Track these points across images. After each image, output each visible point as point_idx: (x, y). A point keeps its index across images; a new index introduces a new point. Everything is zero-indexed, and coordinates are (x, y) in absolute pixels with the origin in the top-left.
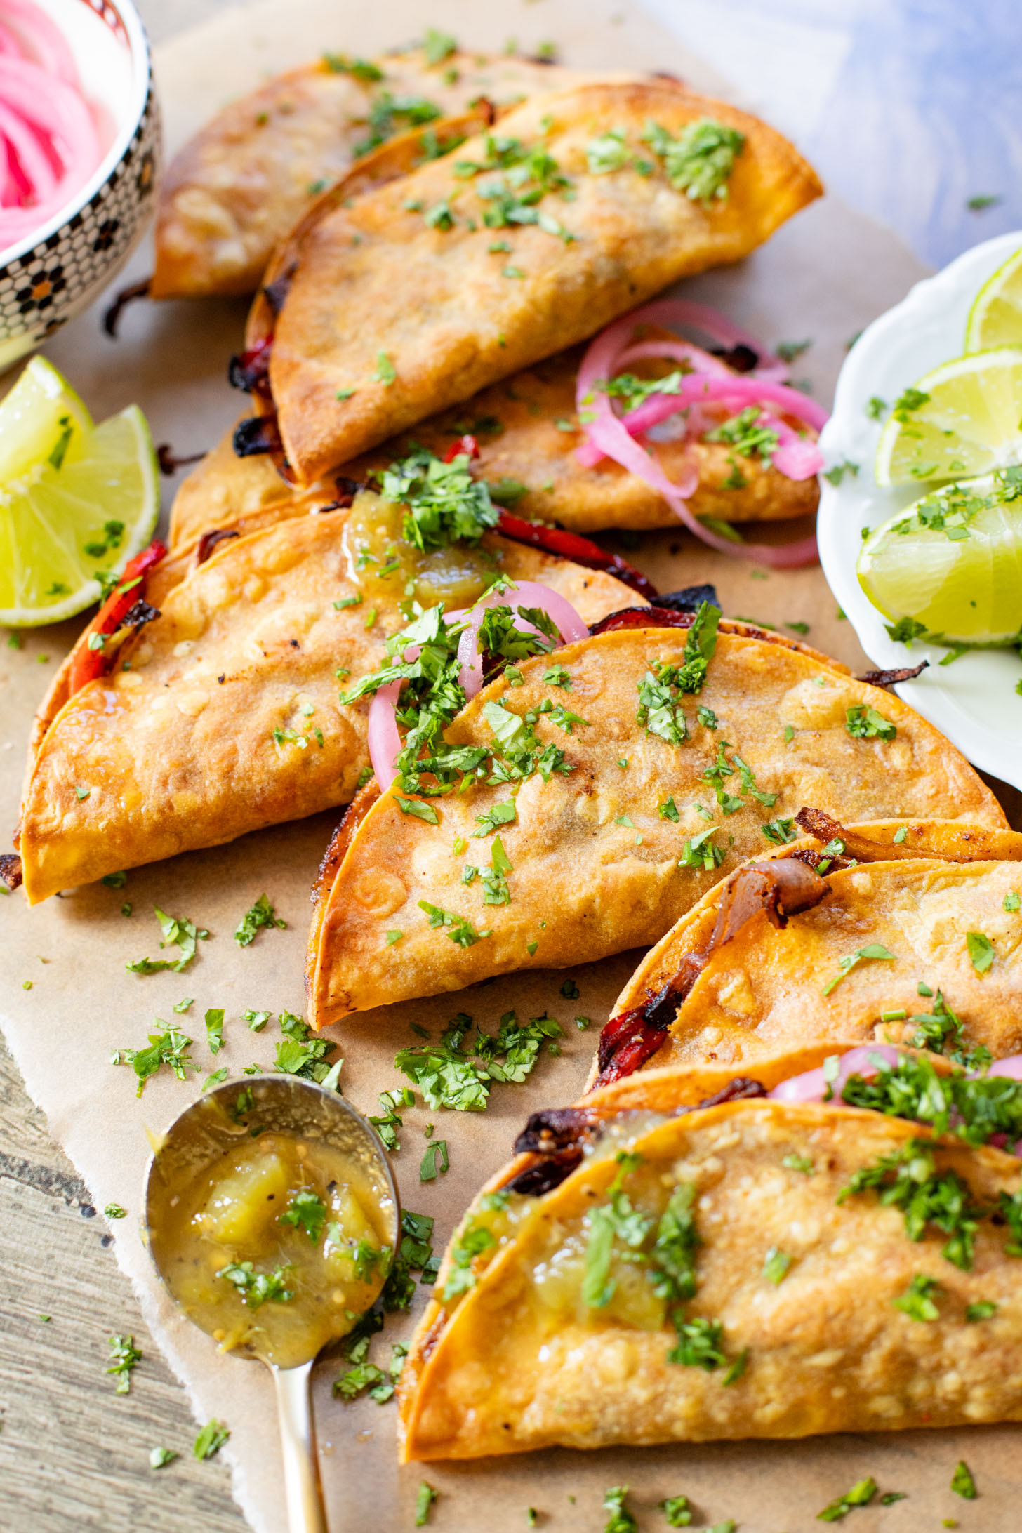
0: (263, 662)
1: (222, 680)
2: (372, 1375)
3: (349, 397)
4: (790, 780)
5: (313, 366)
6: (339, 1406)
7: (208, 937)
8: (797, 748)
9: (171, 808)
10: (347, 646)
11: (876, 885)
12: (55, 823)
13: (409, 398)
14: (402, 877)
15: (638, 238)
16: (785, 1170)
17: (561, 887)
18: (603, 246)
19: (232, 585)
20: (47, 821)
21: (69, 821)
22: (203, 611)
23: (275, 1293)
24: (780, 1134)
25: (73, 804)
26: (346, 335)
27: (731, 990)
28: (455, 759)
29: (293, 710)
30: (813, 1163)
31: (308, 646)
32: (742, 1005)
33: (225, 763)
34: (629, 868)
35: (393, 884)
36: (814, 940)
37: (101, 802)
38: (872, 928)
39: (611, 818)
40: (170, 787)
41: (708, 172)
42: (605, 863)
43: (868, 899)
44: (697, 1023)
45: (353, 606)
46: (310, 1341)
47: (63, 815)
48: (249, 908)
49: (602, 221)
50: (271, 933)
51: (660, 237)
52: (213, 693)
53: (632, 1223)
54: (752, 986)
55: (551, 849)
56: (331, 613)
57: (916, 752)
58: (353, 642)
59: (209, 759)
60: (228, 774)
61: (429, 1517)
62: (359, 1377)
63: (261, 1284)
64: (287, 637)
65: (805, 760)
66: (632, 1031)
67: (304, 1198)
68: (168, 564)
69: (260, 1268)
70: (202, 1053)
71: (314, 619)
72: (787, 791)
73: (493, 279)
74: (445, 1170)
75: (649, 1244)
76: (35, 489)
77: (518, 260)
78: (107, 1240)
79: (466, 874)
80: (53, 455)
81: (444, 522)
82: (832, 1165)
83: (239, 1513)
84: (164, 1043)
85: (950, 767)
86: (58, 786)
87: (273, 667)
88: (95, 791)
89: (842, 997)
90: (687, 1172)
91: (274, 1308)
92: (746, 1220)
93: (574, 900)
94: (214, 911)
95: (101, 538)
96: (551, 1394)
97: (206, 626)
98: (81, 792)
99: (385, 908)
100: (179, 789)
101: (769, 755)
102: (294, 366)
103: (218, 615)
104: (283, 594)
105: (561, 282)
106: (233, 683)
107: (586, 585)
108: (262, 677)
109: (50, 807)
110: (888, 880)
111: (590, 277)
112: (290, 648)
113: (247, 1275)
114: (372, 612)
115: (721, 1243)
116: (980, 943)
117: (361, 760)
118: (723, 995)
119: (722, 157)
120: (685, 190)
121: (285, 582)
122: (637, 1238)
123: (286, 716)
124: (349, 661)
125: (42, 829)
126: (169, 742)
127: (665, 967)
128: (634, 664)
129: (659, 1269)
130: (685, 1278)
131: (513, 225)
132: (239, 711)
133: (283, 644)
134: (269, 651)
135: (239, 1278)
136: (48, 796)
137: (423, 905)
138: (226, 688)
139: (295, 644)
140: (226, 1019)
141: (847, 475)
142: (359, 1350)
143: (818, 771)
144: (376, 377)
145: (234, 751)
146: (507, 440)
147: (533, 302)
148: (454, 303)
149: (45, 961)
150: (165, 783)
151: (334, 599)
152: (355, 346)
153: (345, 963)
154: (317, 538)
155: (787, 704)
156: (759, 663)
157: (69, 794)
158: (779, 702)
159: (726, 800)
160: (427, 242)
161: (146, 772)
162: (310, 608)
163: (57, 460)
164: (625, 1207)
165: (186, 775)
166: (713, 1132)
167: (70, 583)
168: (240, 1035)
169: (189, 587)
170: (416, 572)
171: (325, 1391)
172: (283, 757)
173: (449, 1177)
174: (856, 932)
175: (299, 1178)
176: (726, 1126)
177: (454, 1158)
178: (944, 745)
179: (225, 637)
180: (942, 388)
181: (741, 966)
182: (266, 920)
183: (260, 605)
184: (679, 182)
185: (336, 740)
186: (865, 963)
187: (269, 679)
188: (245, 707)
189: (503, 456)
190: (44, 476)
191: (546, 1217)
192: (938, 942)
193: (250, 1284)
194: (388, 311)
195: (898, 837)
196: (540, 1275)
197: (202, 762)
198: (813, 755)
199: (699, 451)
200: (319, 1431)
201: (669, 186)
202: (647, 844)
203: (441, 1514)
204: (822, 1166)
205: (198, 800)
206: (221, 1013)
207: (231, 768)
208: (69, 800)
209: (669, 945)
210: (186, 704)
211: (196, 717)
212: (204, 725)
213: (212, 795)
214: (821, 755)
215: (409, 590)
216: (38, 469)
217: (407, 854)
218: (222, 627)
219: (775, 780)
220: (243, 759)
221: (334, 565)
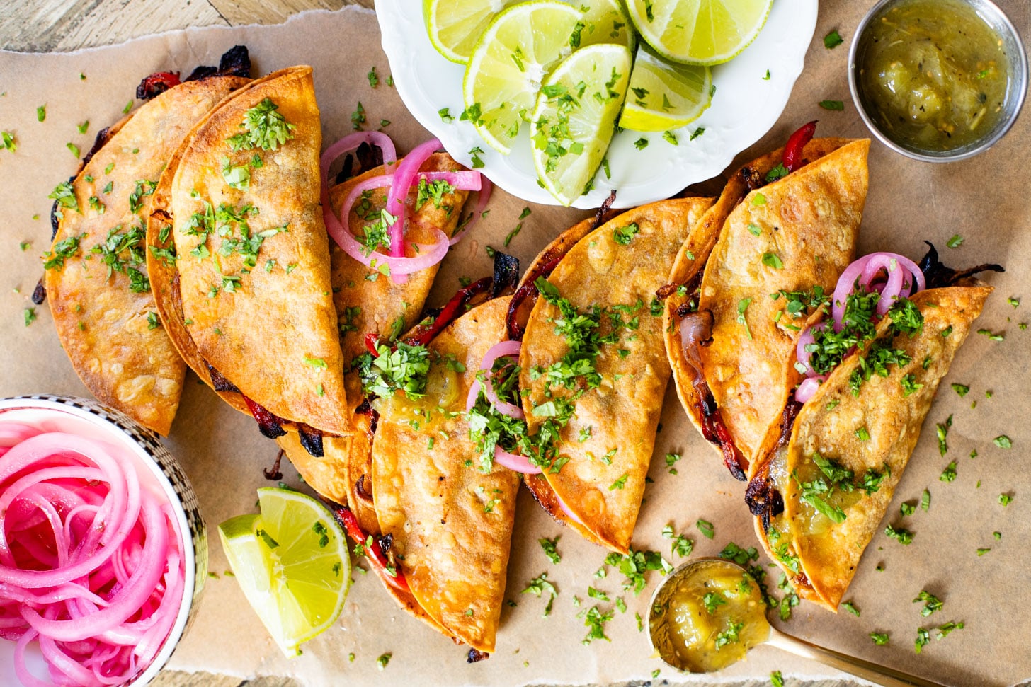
0: (444, 498)
1: (443, 522)
2: (786, 603)
3: (323, 389)
4: (635, 288)
5: (287, 393)
6: (791, 621)
7: (546, 574)
8: (620, 274)
9: (496, 574)
10: (454, 454)
11: (713, 286)
12: (478, 631)
13: (335, 357)
14: (589, 489)
15: (299, 190)
16: (831, 411)
17: (635, 422)
18: (297, 212)
19: (390, 492)
20: (476, 634)
21: (480, 624)
22: (396, 510)
23: (737, 629)
24: (818, 407)
25: (473, 619)
26: (279, 368)
27: (721, 374)
28: (545, 436)
29: (475, 496)
30: (835, 398)
31: (446, 473)
32: (729, 372)
33: (488, 541)
34: (642, 388)
35: (592, 496)
36: (723, 328)
37: (478, 606)
38: (730, 298)
39: (613, 381)
40: (488, 571)
41: (277, 128)
42: (633, 397)
43: (718, 293)
44: (723, 394)
45: (434, 439)
46: (763, 623)
47: (476, 626)
48: (541, 549)
49: (282, 205)
50: (559, 545)
51: (301, 175)
52: (449, 529)
53: (817, 487)
54: (725, 365)
55: (614, 416)
56: (432, 453)
57: (649, 219)
58: (454, 450)
59: (481, 546)
60: (494, 542)
61: (857, 609)
62: (784, 607)
63: (732, 633)
64: (435, 481)
65: (627, 274)
66: (711, 424)
67: (708, 600)
68: (359, 514)
69: (723, 630)
70: (605, 604)
71: (431, 462)
72: (639, 292)
73: (287, 279)
74: (711, 526)
75: (828, 482)
76: (284, 561)
77: (283, 261)
78: (665, 682)
79: (606, 462)
80: (269, 544)
81: (416, 377)
82: (840, 391)
83: (813, 682)
84: (591, 618)
85: (665, 208)
86: (462, 622)
87: (449, 495)
88: (472, 606)
89: (757, 332)
90: (810, 451)
91: (742, 632)
92: (839, 437)
93: (643, 419)
94: (533, 565)
95: (320, 537)
96: (851, 547)
97: (403, 512)
98: (469, 613)
99: (602, 505)
100: (490, 568)
101: (618, 291)
102: (284, 404)
103: (400, 503)
104: (408, 470)
105: (307, 245)
106: (448, 518)
107: (476, 321)
108: (451, 503)
109: (470, 630)
110: (713, 277)
111: (310, 228)
112: (443, 482)
113: (724, 637)
114: (442, 433)
115: (842, 452)
116: (768, 257)
117: (514, 475)
118: (721, 379)
119: (272, 117)
120: (279, 145)
121: (403, 465)
122: (825, 488)
123: (478, 501)
124: (461, 456)
125: (478, 638)
126: (464, 562)
127: (689, 393)
128: (544, 331)
129: (840, 483)
130: (846, 474)
131: (259, 251)
132: (464, 522)
133: (440, 484)
134: (440, 493)
135: (724, 641)
136: (463, 629)
137: (611, 488)
138: (449, 522)
139: (442, 479)
140: (593, 587)
141: (480, 155)
142: (773, 602)
143: (635, 271)
144: (318, 370)
145: (484, 534)
146: (368, 311)
147: (312, 267)
148: (291, 306)
149: (517, 651)
150: (484, 573)
151: (426, 448)
152: (288, 368)
153: (618, 535)
154: (389, 439)
155: (596, 266)
156: (571, 268)
157: (468, 619)
158: (593, 269)
159: (631, 324)
160: (240, 297)
161: (474, 579)
162: (424, 462)
163: (273, 544)
164: (809, 485)
165: (484, 561)
166: (801, 434)
167: (335, 562)
168: (604, 584)
169: (380, 512)
170: (436, 404)
171: (782, 624)
172: (498, 511)
173: (716, 526)
174: (728, 307)
175: (695, 597)
176: (802, 427)
177: (708, 520)
178: (655, 204)
179: (414, 506)
180: (476, 92)
181: (714, 365)
182: (551, 545)
183: (406, 482)
184: (274, 148)
185: (502, 484)
186: (746, 313)
187: (453, 499)
188: (462, 517)
189: (377, 318)
190: (278, 554)
191: (793, 518)
192: (754, 274)
193: (728, 638)
194: (277, 341)
195: (690, 257)
196: (812, 530)
197: (482, 551)
198: (627, 269)
199: (424, 219)
200: (797, 636)
201: (273, 153)
202: (634, 372)
203: (858, 604)
204: (838, 396)
205: (498, 560)
206: (590, 588)
207: (492, 539)
208: (470, 620)
209: (681, 386)
210: (447, 544)
211: (457, 543)
212: (464, 542)
213: (499, 553)
214: (629, 264)
215: (442, 411)
216: (273, 555)
217: (579, 480)
218: (408, 505)
219: (631, 294)
220: (490, 531)
221: (406, 439)
